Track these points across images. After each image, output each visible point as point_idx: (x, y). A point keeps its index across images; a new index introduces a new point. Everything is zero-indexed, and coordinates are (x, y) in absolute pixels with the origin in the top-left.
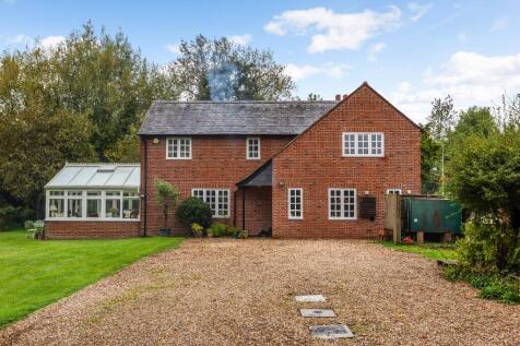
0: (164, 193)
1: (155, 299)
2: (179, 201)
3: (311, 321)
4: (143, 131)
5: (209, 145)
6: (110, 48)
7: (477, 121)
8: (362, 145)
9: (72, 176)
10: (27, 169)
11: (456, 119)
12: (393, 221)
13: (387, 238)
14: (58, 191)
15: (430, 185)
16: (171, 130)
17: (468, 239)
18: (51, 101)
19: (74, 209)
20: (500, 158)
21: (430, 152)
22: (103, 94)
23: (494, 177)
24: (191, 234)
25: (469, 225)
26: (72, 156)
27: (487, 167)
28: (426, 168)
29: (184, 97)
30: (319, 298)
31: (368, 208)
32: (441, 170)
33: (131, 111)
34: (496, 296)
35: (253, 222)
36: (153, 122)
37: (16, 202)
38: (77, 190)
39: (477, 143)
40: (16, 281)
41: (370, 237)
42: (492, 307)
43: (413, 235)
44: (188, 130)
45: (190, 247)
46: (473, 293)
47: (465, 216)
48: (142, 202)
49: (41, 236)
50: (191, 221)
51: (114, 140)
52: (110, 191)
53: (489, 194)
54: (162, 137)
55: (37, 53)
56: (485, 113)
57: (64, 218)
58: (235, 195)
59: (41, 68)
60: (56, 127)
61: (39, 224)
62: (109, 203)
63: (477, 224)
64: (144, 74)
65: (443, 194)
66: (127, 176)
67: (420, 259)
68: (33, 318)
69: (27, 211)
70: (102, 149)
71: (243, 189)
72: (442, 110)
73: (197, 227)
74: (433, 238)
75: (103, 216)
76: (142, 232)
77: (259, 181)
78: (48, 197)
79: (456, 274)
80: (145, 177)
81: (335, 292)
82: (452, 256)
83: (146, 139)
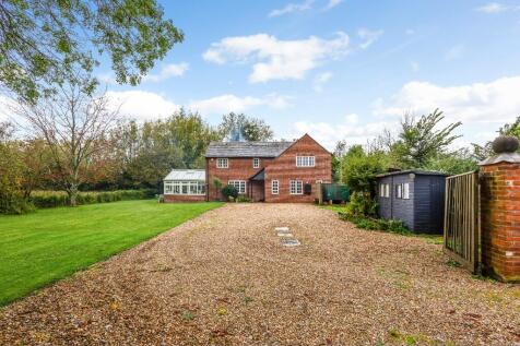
0: (216, 182)
1: (213, 229)
2: (223, 187)
3: (282, 238)
4: (207, 155)
5: (237, 161)
6: (193, 118)
7: (356, 151)
8: (305, 161)
9: (175, 175)
10: (156, 172)
11: (347, 150)
12: (319, 196)
13: (316, 202)
14: (169, 181)
15: (335, 179)
16: (218, 154)
17: (352, 203)
18: (165, 141)
19: (177, 190)
20: (366, 167)
21: (335, 165)
22: (189, 139)
23: (364, 176)
24: (229, 201)
25: (352, 197)
26: (175, 167)
27: (360, 171)
28: (334, 172)
29: (225, 140)
30: (286, 229)
31: (308, 189)
32: (340, 173)
33: (201, 147)
34: (364, 227)
35: (256, 193)
36: (211, 151)
37: (151, 186)
38: (176, 181)
39: (356, 161)
40: (153, 221)
41: (308, 202)
42: (362, 232)
43: (328, 201)
44: (226, 154)
45: (228, 206)
46: (354, 226)
47: (351, 193)
48: (206, 187)
49: (162, 201)
50: (229, 195)
51: (194, 159)
52: (192, 181)
53: (361, 183)
54: (215, 158)
55: (159, 121)
56: (360, 147)
57: (172, 193)
58: (248, 184)
59: (160, 128)
60: (169, 153)
61: (161, 196)
62: (192, 187)
63: (356, 196)
64: (207, 130)
65: (341, 183)
66: (199, 175)
67: (329, 213)
68: (160, 236)
69: (156, 190)
70: (188, 164)
71: (251, 181)
72: (341, 146)
73: (231, 198)
74: (337, 202)
75: (189, 193)
76: (208, 199)
77: (259, 178)
78: (165, 184)
79: (346, 218)
80: (208, 176)
81: (293, 226)
82: (345, 210)
83: (208, 159)
